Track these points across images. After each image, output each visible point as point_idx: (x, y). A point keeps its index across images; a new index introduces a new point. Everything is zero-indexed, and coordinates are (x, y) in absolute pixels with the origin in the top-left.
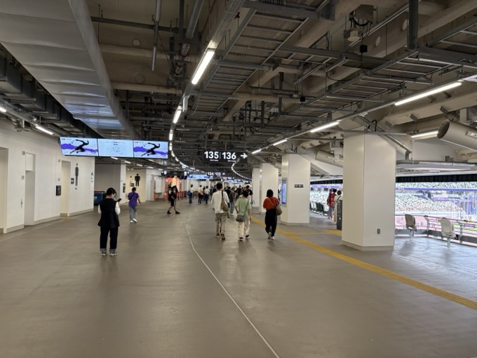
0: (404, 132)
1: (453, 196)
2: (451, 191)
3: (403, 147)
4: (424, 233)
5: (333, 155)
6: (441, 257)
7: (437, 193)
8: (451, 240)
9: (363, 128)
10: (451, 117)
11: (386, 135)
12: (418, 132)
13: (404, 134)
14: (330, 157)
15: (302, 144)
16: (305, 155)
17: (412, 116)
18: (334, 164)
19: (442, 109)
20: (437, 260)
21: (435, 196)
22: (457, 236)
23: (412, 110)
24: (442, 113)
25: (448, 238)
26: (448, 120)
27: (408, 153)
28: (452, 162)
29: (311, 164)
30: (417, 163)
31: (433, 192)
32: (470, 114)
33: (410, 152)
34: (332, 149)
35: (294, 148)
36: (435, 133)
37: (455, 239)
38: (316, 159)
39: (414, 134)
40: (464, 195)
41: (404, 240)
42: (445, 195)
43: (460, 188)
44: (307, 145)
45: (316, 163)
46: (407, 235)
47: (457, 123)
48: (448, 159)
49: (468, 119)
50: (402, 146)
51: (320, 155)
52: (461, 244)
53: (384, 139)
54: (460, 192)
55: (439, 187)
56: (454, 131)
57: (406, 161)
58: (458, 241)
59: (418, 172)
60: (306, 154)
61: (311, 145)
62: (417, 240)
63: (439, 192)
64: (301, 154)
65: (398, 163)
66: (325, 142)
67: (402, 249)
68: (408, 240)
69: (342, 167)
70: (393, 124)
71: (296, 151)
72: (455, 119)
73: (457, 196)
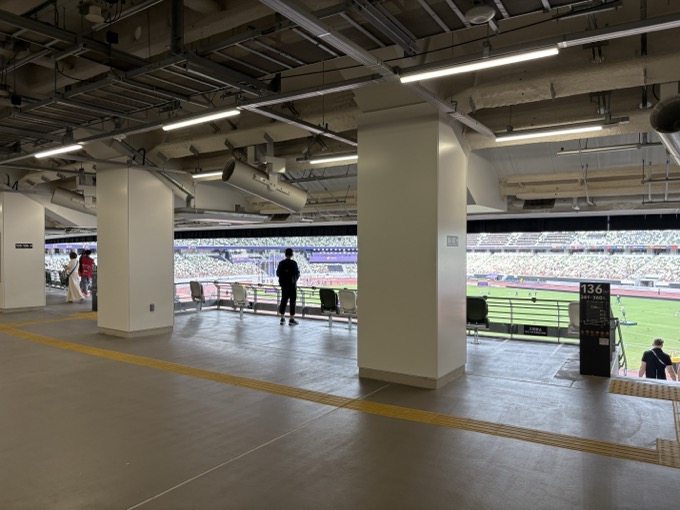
0: (183, 170)
1: (254, 255)
2: (251, 250)
3: (183, 190)
4: (213, 305)
5: (82, 196)
6: (231, 333)
7: (236, 253)
8: (245, 310)
9: (125, 159)
10: (238, 155)
11: (159, 172)
12: (201, 171)
13: (184, 172)
14: (76, 200)
15: (28, 177)
16: (33, 195)
17: (192, 149)
18: (84, 211)
19: (227, 143)
20: (226, 336)
21: (234, 256)
22: (251, 303)
23: (192, 140)
24: (226, 148)
25: (241, 308)
26: (233, 158)
27: (190, 198)
28: (243, 212)
29: (46, 209)
30: (201, 212)
31: (231, 251)
32: (259, 153)
33: (193, 198)
34: (80, 187)
35: (12, 182)
36: (219, 174)
37: (249, 308)
38: (52, 202)
39: (197, 173)
40: (265, 254)
41: (189, 317)
42: (245, 254)
43: (261, 245)
44: (36, 178)
45: (55, 209)
46: (194, 309)
47: (245, 163)
48: (238, 209)
49: (256, 159)
50: (181, 189)
51: (59, 195)
52: (255, 314)
53: (157, 177)
54: (261, 250)
55: (238, 245)
56: (239, 172)
57: (188, 209)
58: (252, 311)
59: (206, 224)
60: (35, 192)
61: (43, 178)
62: (205, 314)
63: (238, 251)
64: (26, 192)
65: (177, 211)
66: (68, 175)
67: (185, 329)
68: (194, 315)
69: (95, 215)
70: (168, 157)
71: (15, 188)
72: (243, 158)
73: (258, 255)
